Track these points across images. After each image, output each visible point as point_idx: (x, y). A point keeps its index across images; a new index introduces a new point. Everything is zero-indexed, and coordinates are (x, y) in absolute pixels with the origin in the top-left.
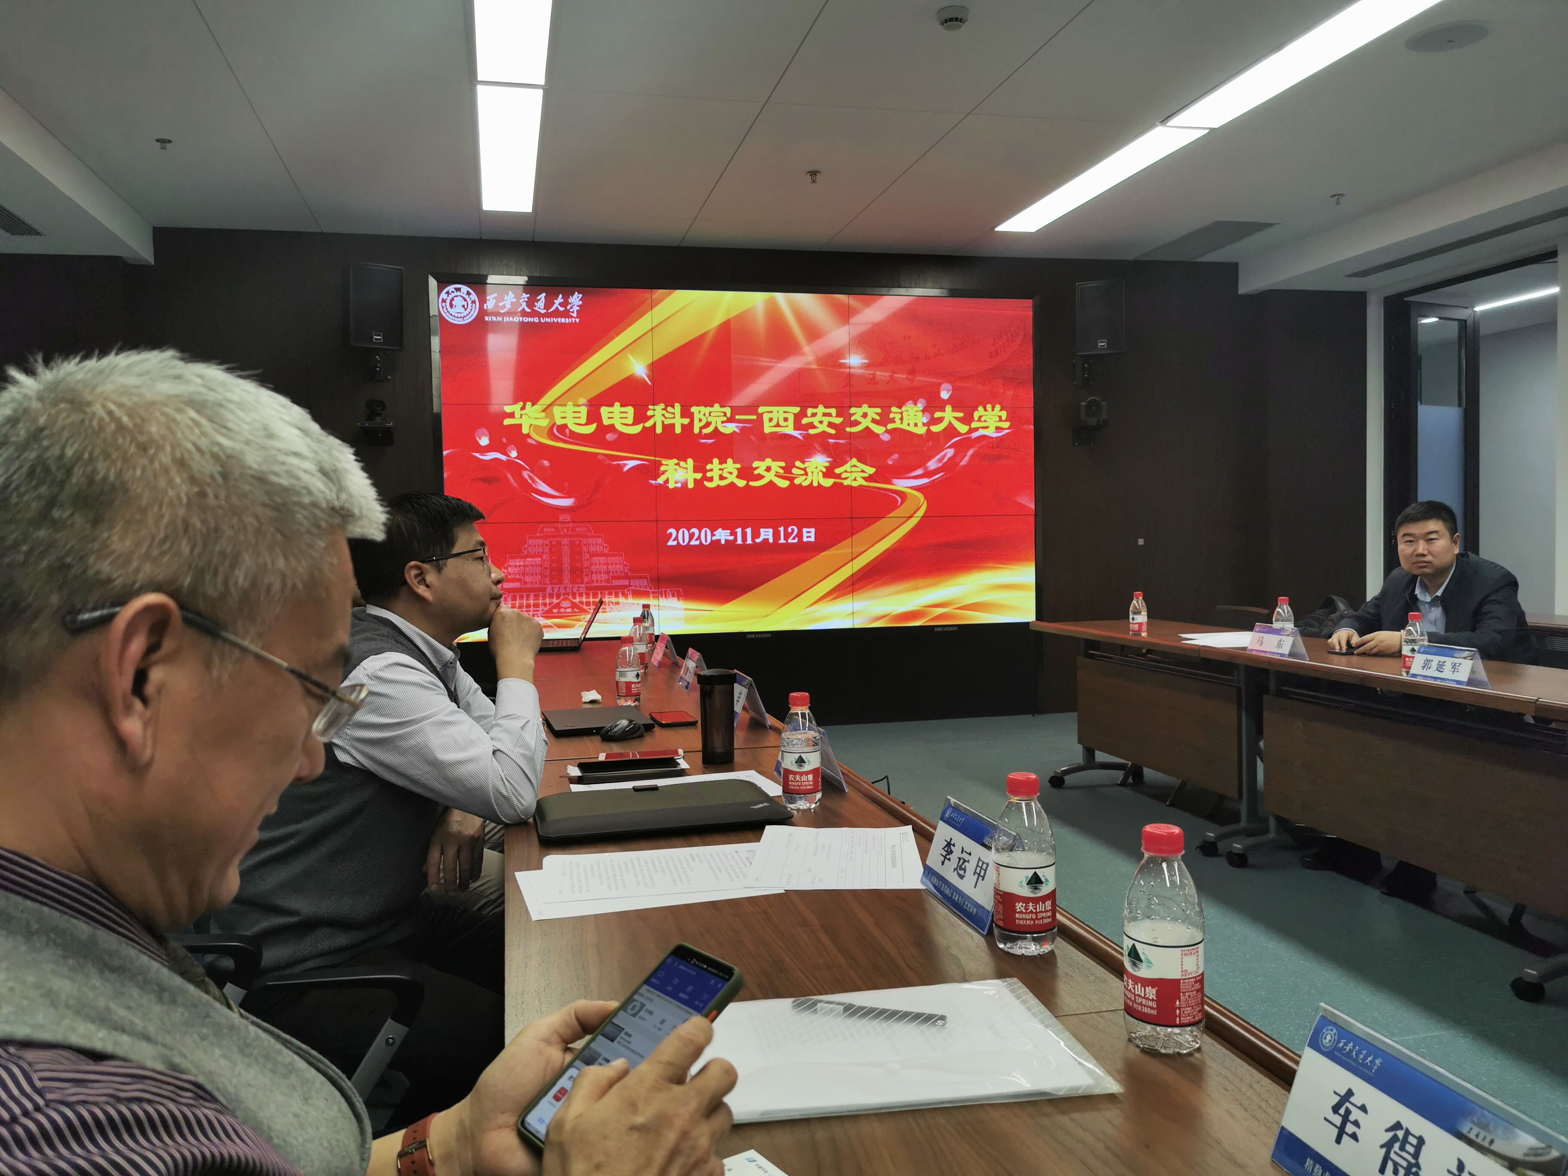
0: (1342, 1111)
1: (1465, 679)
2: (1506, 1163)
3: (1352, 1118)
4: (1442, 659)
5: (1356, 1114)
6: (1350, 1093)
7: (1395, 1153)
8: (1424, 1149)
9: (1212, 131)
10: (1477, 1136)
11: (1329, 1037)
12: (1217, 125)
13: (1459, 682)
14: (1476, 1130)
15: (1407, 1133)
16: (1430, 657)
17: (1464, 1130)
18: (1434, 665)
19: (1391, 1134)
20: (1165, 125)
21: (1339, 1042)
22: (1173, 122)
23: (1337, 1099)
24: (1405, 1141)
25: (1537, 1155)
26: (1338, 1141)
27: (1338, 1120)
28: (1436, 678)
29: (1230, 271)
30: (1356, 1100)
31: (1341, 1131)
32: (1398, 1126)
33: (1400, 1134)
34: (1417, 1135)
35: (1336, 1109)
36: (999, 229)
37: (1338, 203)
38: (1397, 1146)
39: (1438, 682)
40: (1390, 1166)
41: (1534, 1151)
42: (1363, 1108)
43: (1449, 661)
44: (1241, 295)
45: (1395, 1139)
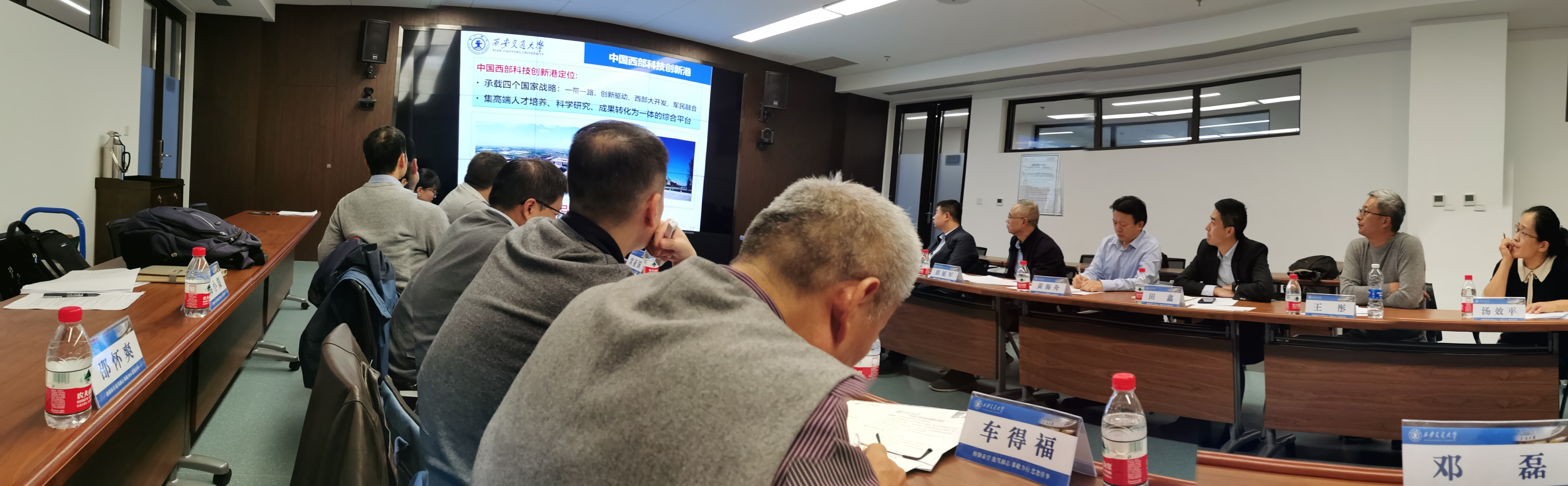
0: (989, 430)
1: (955, 280)
2: (1058, 430)
3: (993, 431)
4: (945, 270)
5: (995, 429)
6: (992, 422)
7: (1015, 438)
8: (1026, 434)
9: (844, 16)
10: (1047, 423)
11: (978, 404)
12: (847, 14)
13: (952, 281)
14: (1046, 421)
15: (1019, 430)
16: (939, 269)
17: (1042, 423)
18: (941, 273)
19: (1012, 432)
20: (824, 8)
21: (983, 404)
22: (828, 8)
23: (986, 426)
24: (1018, 433)
25: (1069, 424)
26: (988, 441)
27: (987, 434)
28: (942, 279)
29: (832, 81)
30: (995, 424)
31: (989, 437)
32: (1015, 428)
33: (1016, 431)
34: (1023, 429)
35: (985, 430)
36: (734, 37)
37: (887, 60)
38: (1015, 436)
39: (943, 280)
40: (1013, 444)
41: (1068, 423)
42: (999, 427)
43: (948, 271)
44: (838, 94)
45: (1014, 433)
